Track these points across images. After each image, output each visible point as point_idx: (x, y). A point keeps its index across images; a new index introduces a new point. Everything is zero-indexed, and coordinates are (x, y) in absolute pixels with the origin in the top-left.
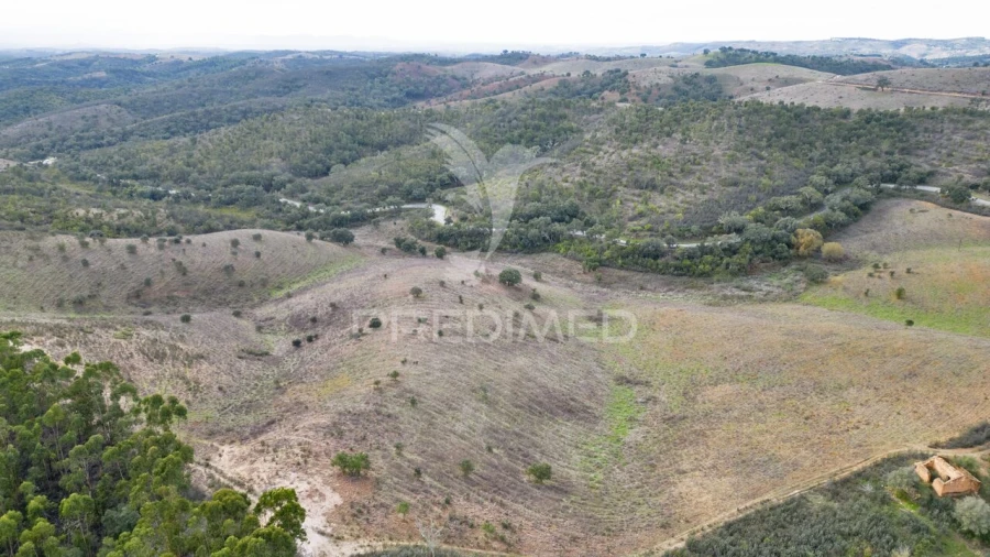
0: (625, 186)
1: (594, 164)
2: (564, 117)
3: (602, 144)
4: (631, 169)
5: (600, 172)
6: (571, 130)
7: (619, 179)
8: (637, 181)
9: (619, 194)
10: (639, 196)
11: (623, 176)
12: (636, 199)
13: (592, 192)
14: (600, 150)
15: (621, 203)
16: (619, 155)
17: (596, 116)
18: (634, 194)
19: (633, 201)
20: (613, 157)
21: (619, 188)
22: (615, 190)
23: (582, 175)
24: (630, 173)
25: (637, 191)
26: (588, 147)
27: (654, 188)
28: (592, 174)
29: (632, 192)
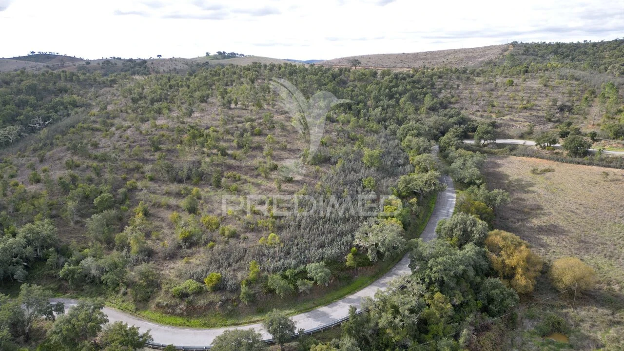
0: (152, 179)
1: (96, 146)
2: (63, 90)
3: (114, 118)
4: (157, 149)
5: (104, 159)
6: (75, 105)
7: (137, 169)
8: (170, 169)
9: (141, 195)
10: (179, 195)
11: (146, 161)
12: (173, 201)
13: (86, 198)
14: (112, 125)
15: (146, 214)
16: (138, 129)
17: (107, 89)
18: (169, 194)
19: (169, 207)
20: (129, 132)
21: (139, 184)
22: (134, 189)
23: (70, 166)
24: (157, 155)
25: (174, 187)
26: (95, 122)
27: (201, 178)
28: (89, 162)
29: (165, 188)
